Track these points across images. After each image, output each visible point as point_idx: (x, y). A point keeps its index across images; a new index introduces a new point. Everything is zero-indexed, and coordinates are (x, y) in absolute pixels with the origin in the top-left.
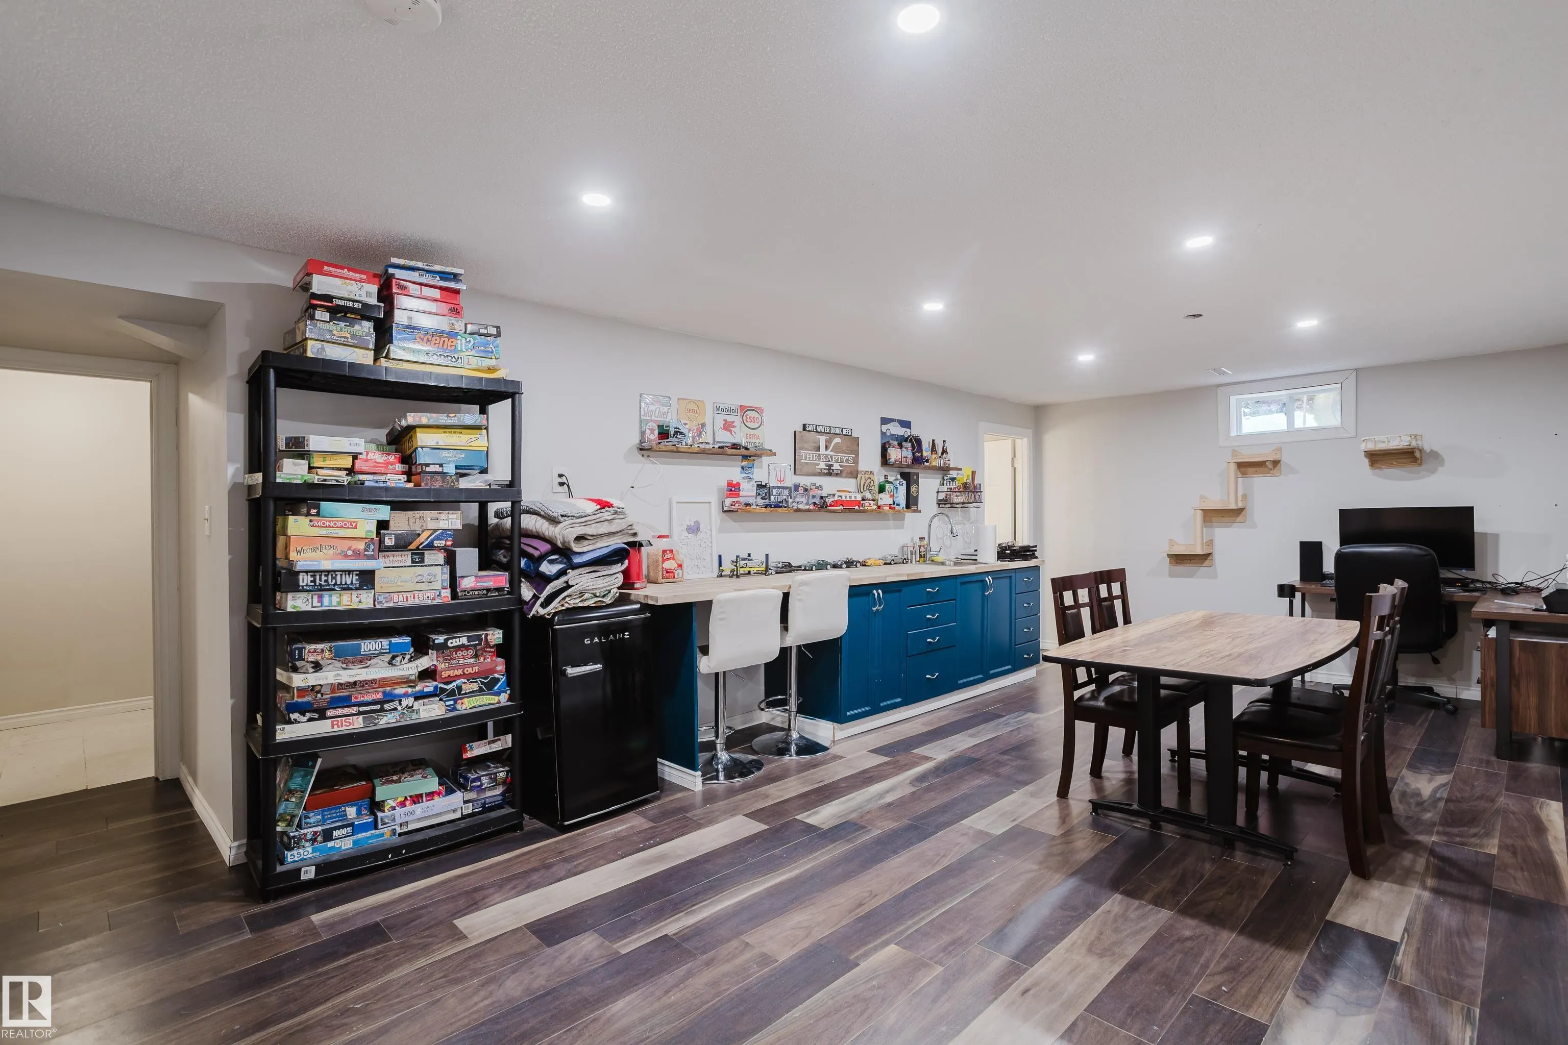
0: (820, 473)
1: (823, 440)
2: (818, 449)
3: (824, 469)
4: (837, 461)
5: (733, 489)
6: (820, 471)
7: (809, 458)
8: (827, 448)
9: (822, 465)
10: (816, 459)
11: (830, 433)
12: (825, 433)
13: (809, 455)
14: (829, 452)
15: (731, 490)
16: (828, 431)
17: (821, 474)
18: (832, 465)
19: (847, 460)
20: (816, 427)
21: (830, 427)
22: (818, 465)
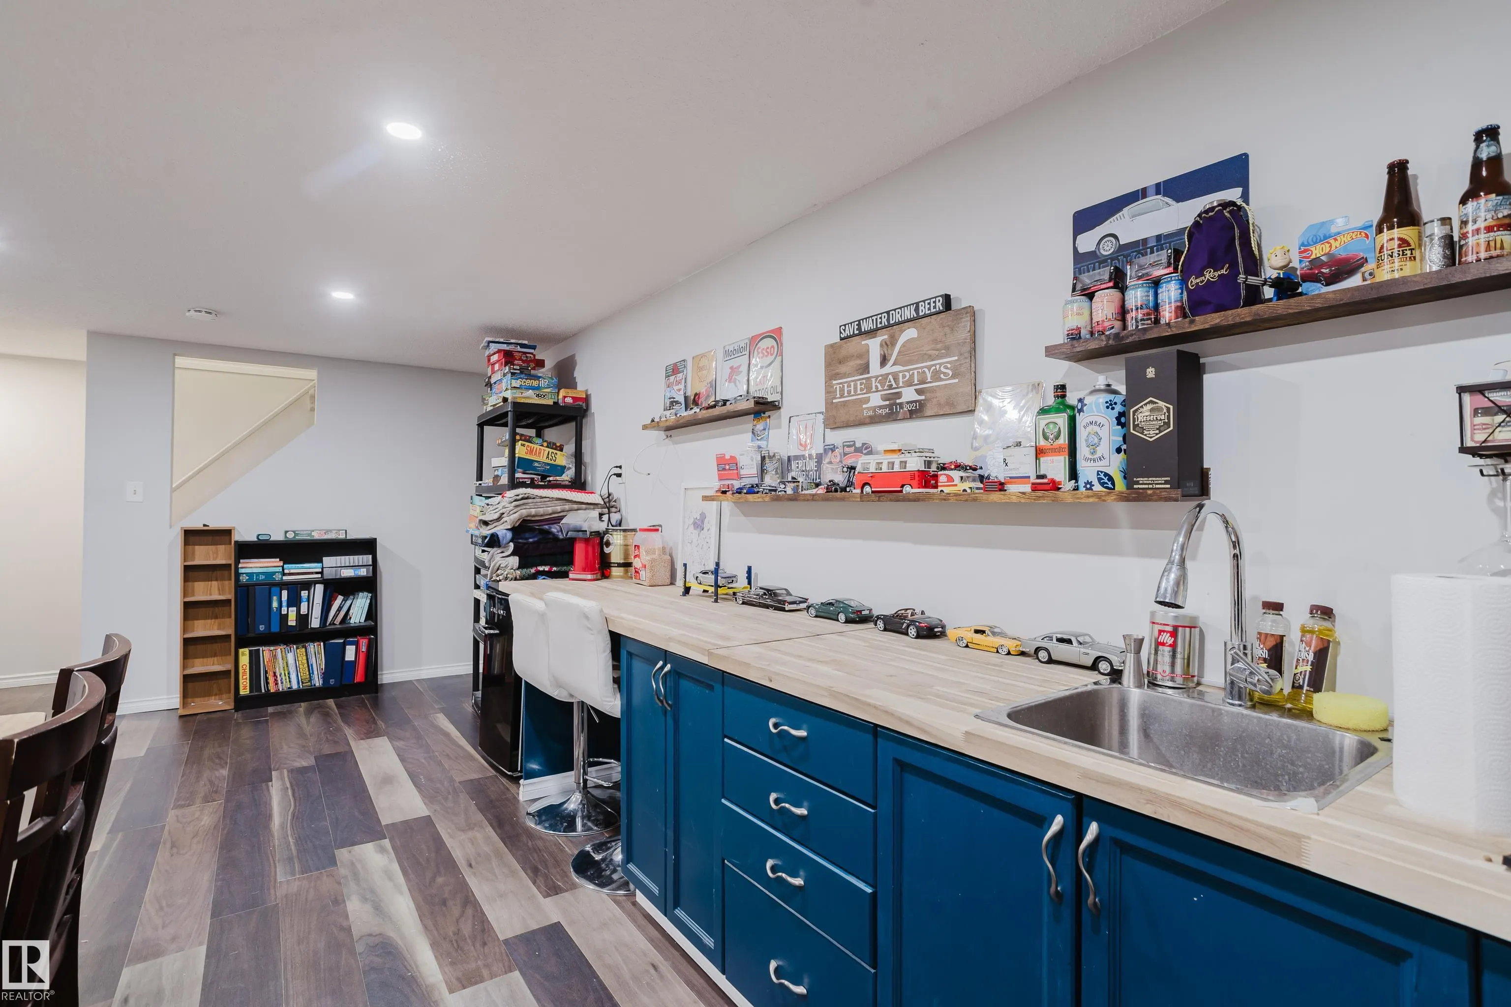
0: (870, 417)
1: (874, 345)
2: (866, 368)
3: (881, 407)
4: (909, 384)
5: (727, 467)
6: (871, 413)
7: (849, 392)
8: (884, 361)
9: (876, 400)
10: (862, 390)
11: (889, 326)
12: (877, 329)
13: (849, 386)
14: (888, 369)
15: (724, 469)
16: (884, 320)
17: (875, 420)
18: (899, 395)
19: (936, 376)
20: (859, 325)
21: (888, 313)
22: (867, 400)
